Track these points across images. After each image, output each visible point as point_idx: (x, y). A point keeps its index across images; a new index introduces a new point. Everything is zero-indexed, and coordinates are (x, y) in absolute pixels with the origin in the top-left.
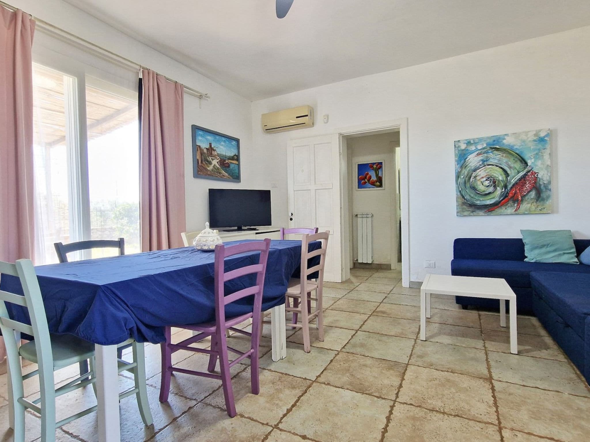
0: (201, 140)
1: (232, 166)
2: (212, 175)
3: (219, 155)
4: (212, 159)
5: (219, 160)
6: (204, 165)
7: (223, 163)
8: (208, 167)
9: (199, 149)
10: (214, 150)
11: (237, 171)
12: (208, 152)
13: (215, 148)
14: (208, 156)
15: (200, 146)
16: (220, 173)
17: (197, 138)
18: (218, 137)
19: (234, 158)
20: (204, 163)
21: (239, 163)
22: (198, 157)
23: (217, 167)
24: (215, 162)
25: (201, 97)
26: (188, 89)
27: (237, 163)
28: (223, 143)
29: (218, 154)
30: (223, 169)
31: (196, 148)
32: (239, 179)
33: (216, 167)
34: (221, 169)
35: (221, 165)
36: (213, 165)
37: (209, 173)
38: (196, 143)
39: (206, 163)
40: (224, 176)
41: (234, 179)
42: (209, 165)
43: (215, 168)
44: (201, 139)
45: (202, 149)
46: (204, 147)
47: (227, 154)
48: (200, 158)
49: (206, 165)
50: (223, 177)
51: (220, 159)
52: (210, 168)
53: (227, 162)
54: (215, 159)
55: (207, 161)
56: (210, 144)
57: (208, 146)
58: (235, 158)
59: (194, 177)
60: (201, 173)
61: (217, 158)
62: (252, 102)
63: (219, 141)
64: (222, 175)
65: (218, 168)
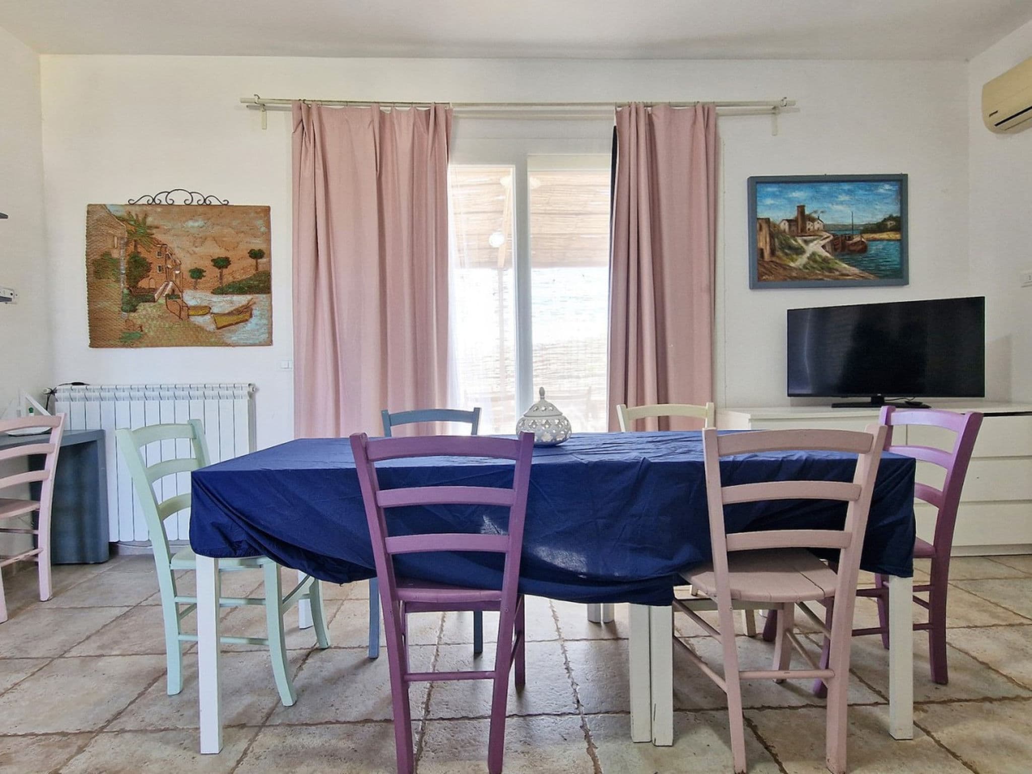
0: (772, 204)
1: (873, 249)
2: (805, 279)
3: (826, 228)
4: (806, 242)
5: (828, 240)
6: (778, 257)
7: (843, 243)
8: (793, 260)
9: (765, 226)
10: (813, 220)
11: (895, 258)
12: (794, 228)
13: (815, 216)
14: (793, 237)
15: (767, 221)
16: (831, 270)
17: (759, 203)
18: (825, 188)
19: (887, 225)
20: (779, 253)
21: (902, 236)
22: (761, 245)
23: (820, 256)
24: (816, 247)
25: (775, 110)
26: (732, 106)
27: (898, 236)
28: (843, 198)
29: (824, 226)
30: (843, 260)
31: (756, 224)
32: (902, 277)
33: (817, 258)
34: (837, 261)
35: (835, 250)
36: (807, 255)
37: (794, 274)
38: (756, 215)
39: (786, 254)
40: (848, 275)
41: (880, 277)
42: (795, 256)
43: (815, 261)
44: (772, 202)
45: (775, 225)
46: (780, 219)
47: (857, 222)
48: (768, 247)
49: (785, 258)
50: (841, 277)
51: (832, 237)
52: (802, 260)
53: (857, 239)
54: (814, 240)
55: (790, 247)
56: (801, 209)
57: (793, 214)
58: (889, 226)
59: (750, 288)
60: (771, 278)
61: (821, 236)
62: (967, 60)
63: (831, 196)
64: (837, 273)
65: (825, 260)
